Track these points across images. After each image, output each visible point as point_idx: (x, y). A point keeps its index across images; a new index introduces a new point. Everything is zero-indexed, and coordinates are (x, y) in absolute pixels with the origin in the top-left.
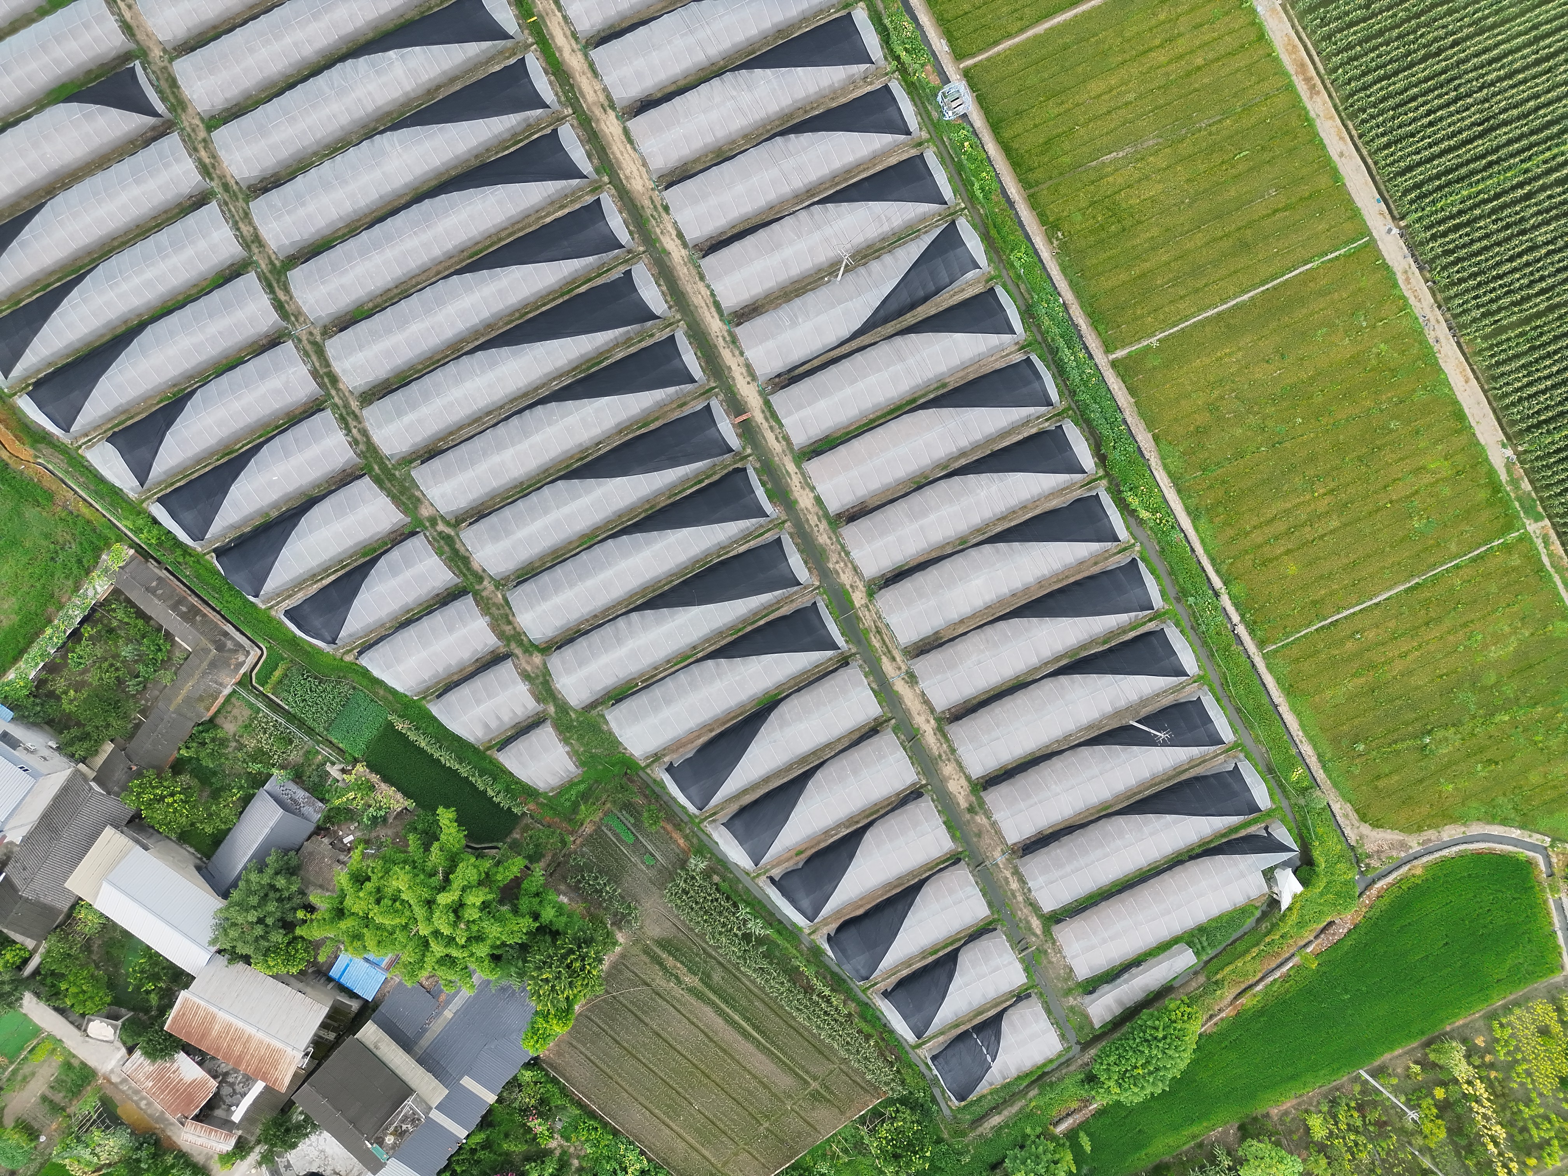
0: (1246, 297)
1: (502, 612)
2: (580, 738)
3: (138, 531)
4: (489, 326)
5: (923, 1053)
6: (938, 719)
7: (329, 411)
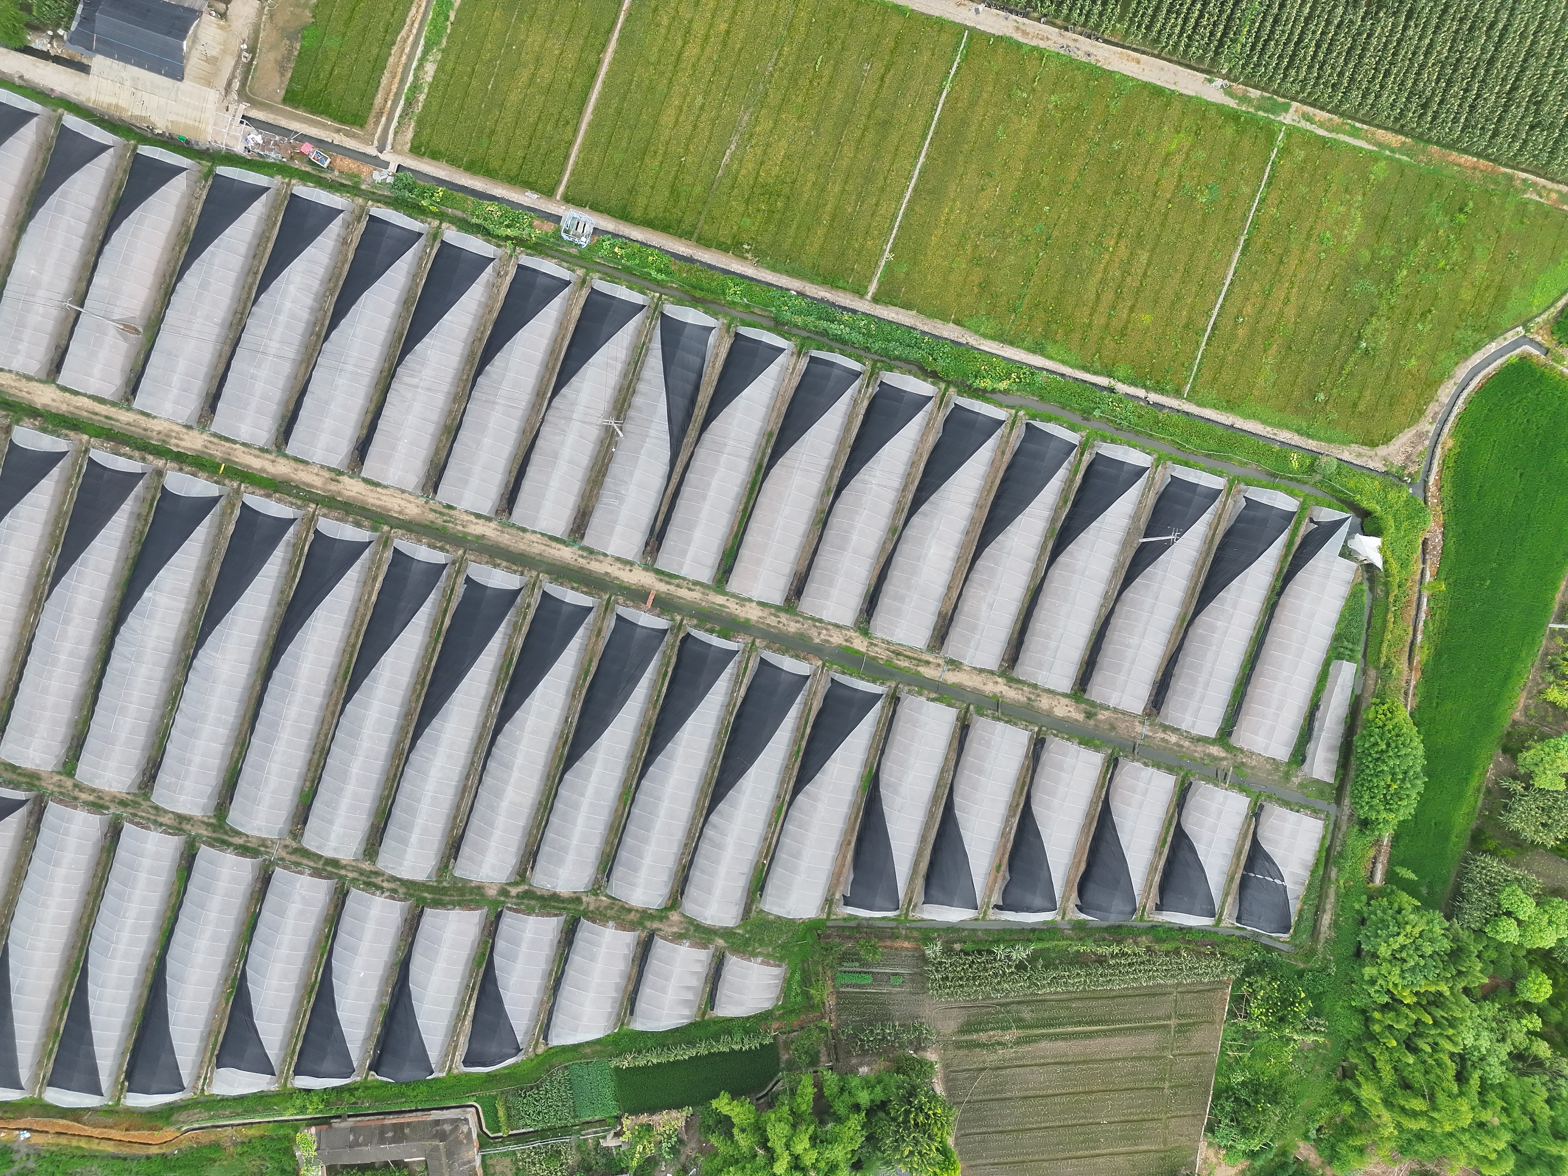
0: (922, 159)
1: (616, 908)
2: (761, 942)
3: (303, 1109)
4: (407, 715)
5: (1228, 922)
6: (1002, 674)
7: (353, 889)
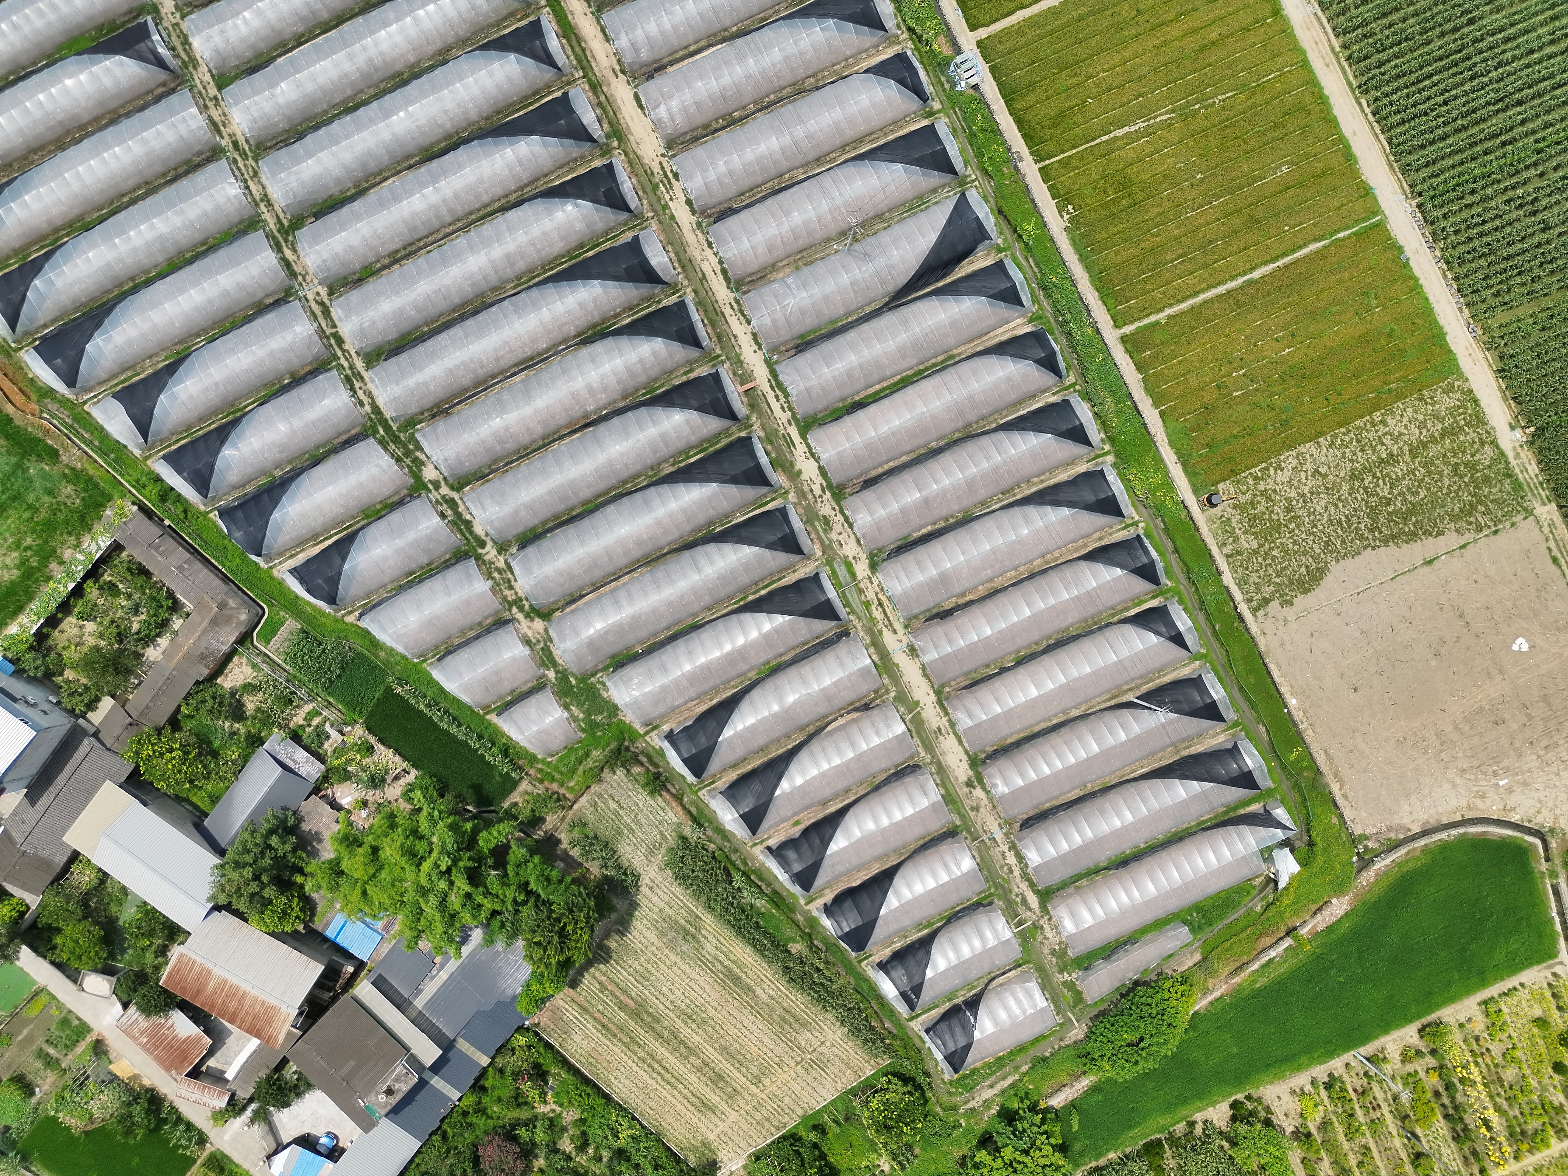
1: (503, 576)
2: (580, 704)
3: (142, 488)
5: (917, 1026)
6: (938, 693)
7: (335, 371)
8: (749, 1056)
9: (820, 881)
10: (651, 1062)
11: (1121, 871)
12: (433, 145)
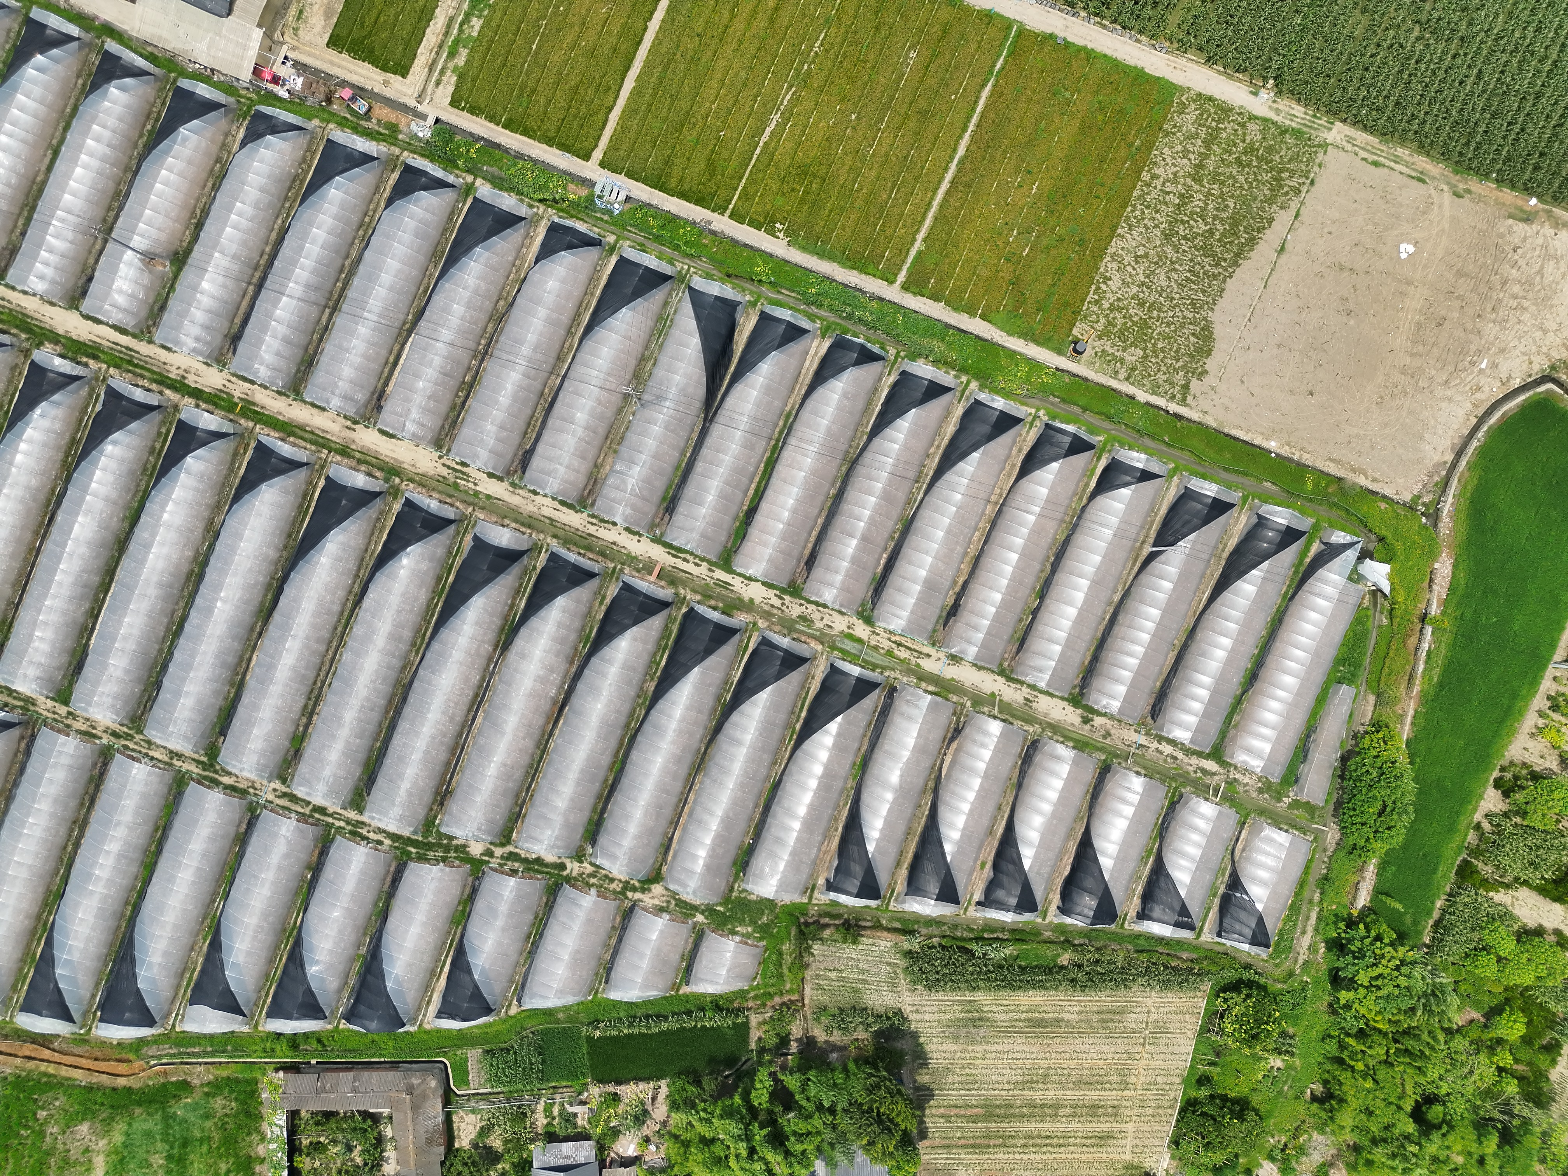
0: (961, 151)
1: (599, 876)
2: (741, 921)
3: (272, 1052)
5: (1208, 937)
6: (1002, 673)
7: (338, 837)
8: (1102, 1072)
9: (1039, 894)
10: (1032, 1142)
11: (1258, 685)
12: (262, 603)
